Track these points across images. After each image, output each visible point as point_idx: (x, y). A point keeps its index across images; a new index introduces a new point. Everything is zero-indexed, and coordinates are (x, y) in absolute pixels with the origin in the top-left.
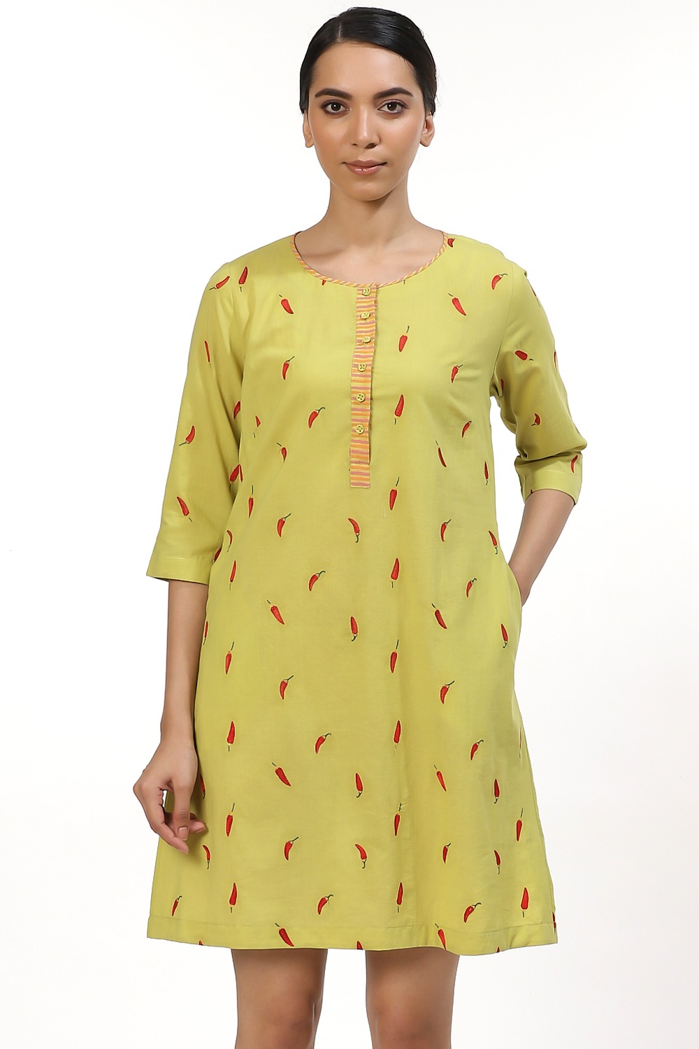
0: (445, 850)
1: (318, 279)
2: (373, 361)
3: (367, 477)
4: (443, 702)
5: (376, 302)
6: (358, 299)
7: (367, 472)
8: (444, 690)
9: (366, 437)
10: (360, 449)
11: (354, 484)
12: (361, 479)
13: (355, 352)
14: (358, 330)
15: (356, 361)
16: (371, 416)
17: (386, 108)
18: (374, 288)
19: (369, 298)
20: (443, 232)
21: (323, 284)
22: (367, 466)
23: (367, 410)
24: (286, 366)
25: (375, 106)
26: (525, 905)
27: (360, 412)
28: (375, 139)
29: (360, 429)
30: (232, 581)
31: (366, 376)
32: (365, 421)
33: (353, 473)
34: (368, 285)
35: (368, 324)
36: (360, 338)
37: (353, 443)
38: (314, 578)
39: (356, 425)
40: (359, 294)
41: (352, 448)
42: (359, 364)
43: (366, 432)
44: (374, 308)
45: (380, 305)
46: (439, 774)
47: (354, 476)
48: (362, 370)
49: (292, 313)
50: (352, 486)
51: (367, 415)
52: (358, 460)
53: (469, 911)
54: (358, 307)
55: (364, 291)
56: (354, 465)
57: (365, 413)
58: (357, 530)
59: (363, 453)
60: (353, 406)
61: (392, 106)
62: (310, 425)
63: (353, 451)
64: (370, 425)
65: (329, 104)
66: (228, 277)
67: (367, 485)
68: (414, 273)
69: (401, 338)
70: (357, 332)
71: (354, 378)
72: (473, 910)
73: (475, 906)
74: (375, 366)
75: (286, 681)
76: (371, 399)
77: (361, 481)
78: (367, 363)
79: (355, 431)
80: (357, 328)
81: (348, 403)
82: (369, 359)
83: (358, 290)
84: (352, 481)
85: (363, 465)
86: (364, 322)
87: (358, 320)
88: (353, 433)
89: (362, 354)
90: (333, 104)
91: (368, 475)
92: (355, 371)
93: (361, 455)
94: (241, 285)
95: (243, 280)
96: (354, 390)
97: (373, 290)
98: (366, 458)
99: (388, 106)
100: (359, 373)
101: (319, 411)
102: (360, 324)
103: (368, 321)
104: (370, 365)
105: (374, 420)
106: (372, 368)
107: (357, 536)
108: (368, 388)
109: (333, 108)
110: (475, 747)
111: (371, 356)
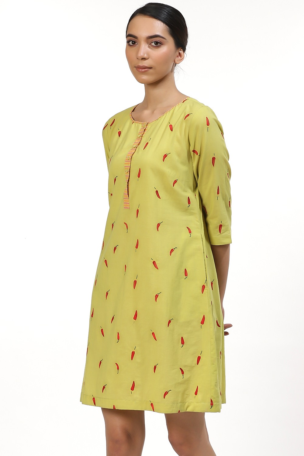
0: (155, 367)
1: (132, 121)
2: (133, 155)
3: (128, 205)
4: (156, 301)
5: (144, 130)
6: (141, 129)
7: (128, 202)
8: (157, 296)
11: (125, 208)
13: (129, 151)
14: (135, 142)
16: (129, 178)
17: (153, 44)
21: (132, 123)
23: (128, 176)
25: (148, 43)
26: (196, 393)
27: (126, 177)
28: (145, 56)
38: (115, 248)
40: (142, 127)
42: (128, 156)
44: (143, 132)
46: (153, 333)
47: (125, 204)
52: (125, 197)
53: (166, 393)
55: (144, 125)
56: (124, 199)
58: (127, 227)
61: (157, 43)
62: (115, 184)
63: (125, 194)
64: (128, 182)
65: (131, 41)
66: (108, 124)
67: (128, 208)
68: (162, 115)
69: (146, 144)
71: (126, 162)
72: (168, 393)
73: (169, 391)
74: (133, 157)
75: (108, 292)
76: (130, 171)
83: (142, 125)
85: (127, 200)
90: (133, 41)
94: (111, 127)
95: (112, 124)
96: (125, 168)
99: (155, 43)
100: (128, 160)
101: (116, 178)
102: (137, 139)
103: (139, 138)
104: (131, 156)
106: (131, 158)
107: (127, 230)
108: (129, 166)
109: (132, 43)
110: (170, 322)
111: (133, 153)
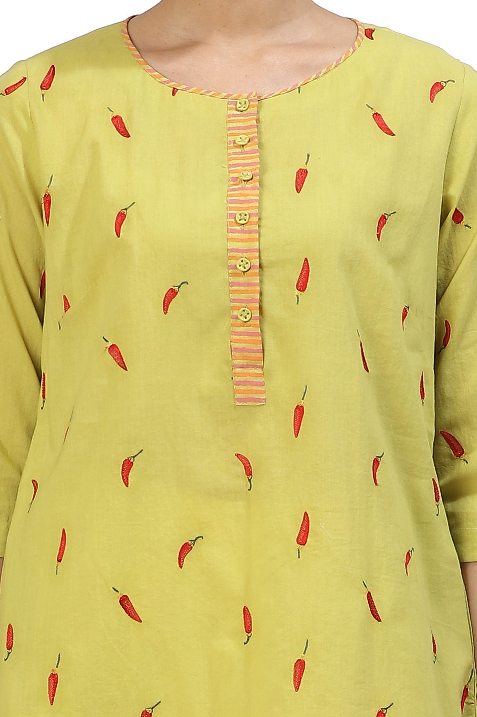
1: (165, 86)
2: (260, 208)
3: (260, 388)
5: (258, 120)
6: (229, 116)
7: (261, 380)
9: (254, 326)
10: (248, 346)
11: (240, 400)
12: (251, 392)
13: (228, 196)
14: (231, 163)
15: (231, 208)
16: (261, 294)
18: (254, 100)
19: (246, 115)
20: (354, 21)
21: (174, 94)
22: (259, 371)
23: (254, 284)
24: (121, 217)
27: (243, 288)
29: (245, 314)
30: (59, 561)
31: (250, 232)
32: (253, 301)
33: (238, 384)
34: (245, 95)
35: (246, 153)
36: (235, 175)
37: (234, 337)
38: (186, 548)
39: (238, 308)
40: (231, 109)
41: (235, 345)
42: (238, 213)
43: (255, 318)
44: (256, 130)
45: (263, 126)
47: (241, 388)
48: (244, 222)
49: (128, 136)
50: (238, 404)
51: (254, 292)
52: (245, 362)
54: (229, 129)
55: (238, 105)
56: (238, 370)
57: (250, 288)
58: (249, 472)
59: (254, 351)
60: (231, 279)
62: (166, 310)
63: (237, 350)
64: (261, 308)
66: (25, 79)
67: (260, 400)
68: (314, 77)
69: (298, 173)
70: (230, 166)
71: (231, 235)
74: (264, 215)
75: (149, 711)
76: (261, 266)
77: (251, 396)
78: (251, 211)
79: (237, 318)
80: (229, 160)
81: (224, 274)
82: (253, 204)
83: (231, 103)
84: (238, 396)
85: (253, 370)
86: (239, 150)
87: (230, 148)
88: (233, 321)
89: (241, 198)
91: (262, 384)
92: (231, 224)
93: (249, 354)
94: (44, 91)
95: (46, 85)
96: (232, 254)
97: (251, 103)
98: (258, 359)
100: (238, 228)
101: (179, 287)
102: (234, 153)
103: (247, 149)
104: (256, 215)
105: (265, 299)
106: (259, 219)
107: (250, 480)
108: (254, 250)
111: (256, 200)
